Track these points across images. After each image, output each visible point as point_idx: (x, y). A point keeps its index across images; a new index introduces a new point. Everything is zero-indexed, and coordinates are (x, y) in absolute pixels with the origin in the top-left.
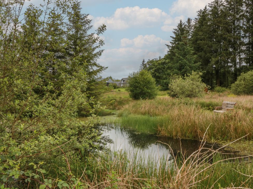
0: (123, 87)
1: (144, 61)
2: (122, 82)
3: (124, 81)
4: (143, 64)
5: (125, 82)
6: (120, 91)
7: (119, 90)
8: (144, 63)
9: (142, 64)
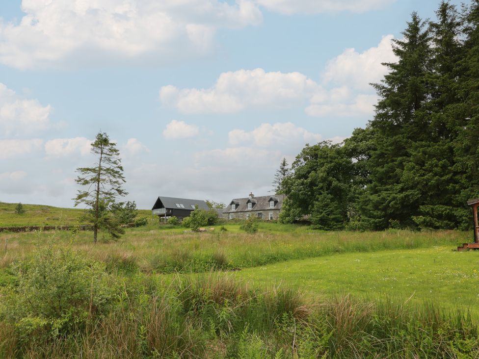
0: (235, 221)
1: (284, 162)
2: (233, 209)
3: (237, 205)
4: (282, 169)
5: (240, 208)
6: (226, 230)
7: (223, 229)
8: (286, 168)
9: (280, 170)
